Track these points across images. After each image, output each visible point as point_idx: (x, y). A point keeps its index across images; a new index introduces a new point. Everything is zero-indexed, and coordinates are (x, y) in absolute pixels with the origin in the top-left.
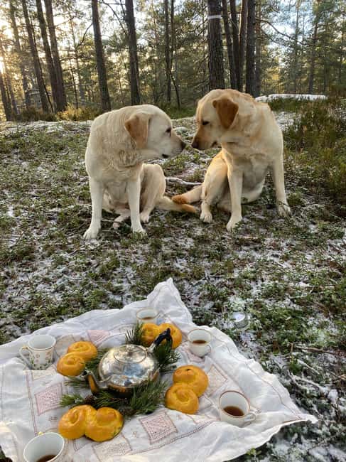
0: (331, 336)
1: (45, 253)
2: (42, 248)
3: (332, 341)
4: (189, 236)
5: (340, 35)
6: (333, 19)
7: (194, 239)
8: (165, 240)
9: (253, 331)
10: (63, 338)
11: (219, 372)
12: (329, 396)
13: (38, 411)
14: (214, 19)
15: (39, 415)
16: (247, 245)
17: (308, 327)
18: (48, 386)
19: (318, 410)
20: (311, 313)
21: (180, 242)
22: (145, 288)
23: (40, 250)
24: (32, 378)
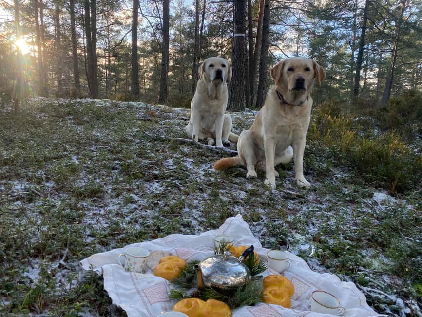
0: (383, 264)
1: (114, 194)
2: (110, 190)
3: (385, 268)
4: (242, 190)
5: (330, 66)
6: (325, 53)
7: (246, 192)
8: (221, 191)
9: (317, 258)
10: (154, 252)
11: (302, 282)
12: (397, 302)
13: (149, 302)
14: (239, 36)
15: (151, 305)
16: (293, 199)
17: (363, 256)
18: (152, 284)
19: (391, 311)
20: (362, 247)
21: (235, 193)
22: (215, 222)
23: (109, 191)
24: (137, 278)
